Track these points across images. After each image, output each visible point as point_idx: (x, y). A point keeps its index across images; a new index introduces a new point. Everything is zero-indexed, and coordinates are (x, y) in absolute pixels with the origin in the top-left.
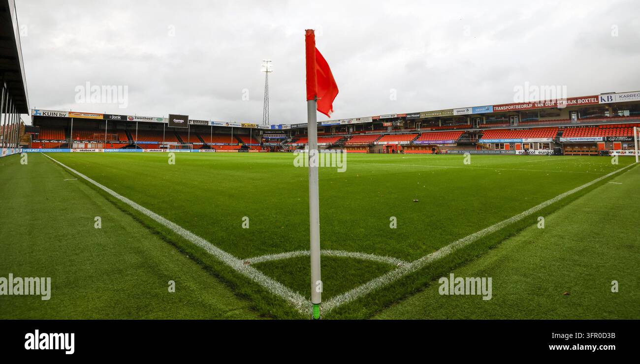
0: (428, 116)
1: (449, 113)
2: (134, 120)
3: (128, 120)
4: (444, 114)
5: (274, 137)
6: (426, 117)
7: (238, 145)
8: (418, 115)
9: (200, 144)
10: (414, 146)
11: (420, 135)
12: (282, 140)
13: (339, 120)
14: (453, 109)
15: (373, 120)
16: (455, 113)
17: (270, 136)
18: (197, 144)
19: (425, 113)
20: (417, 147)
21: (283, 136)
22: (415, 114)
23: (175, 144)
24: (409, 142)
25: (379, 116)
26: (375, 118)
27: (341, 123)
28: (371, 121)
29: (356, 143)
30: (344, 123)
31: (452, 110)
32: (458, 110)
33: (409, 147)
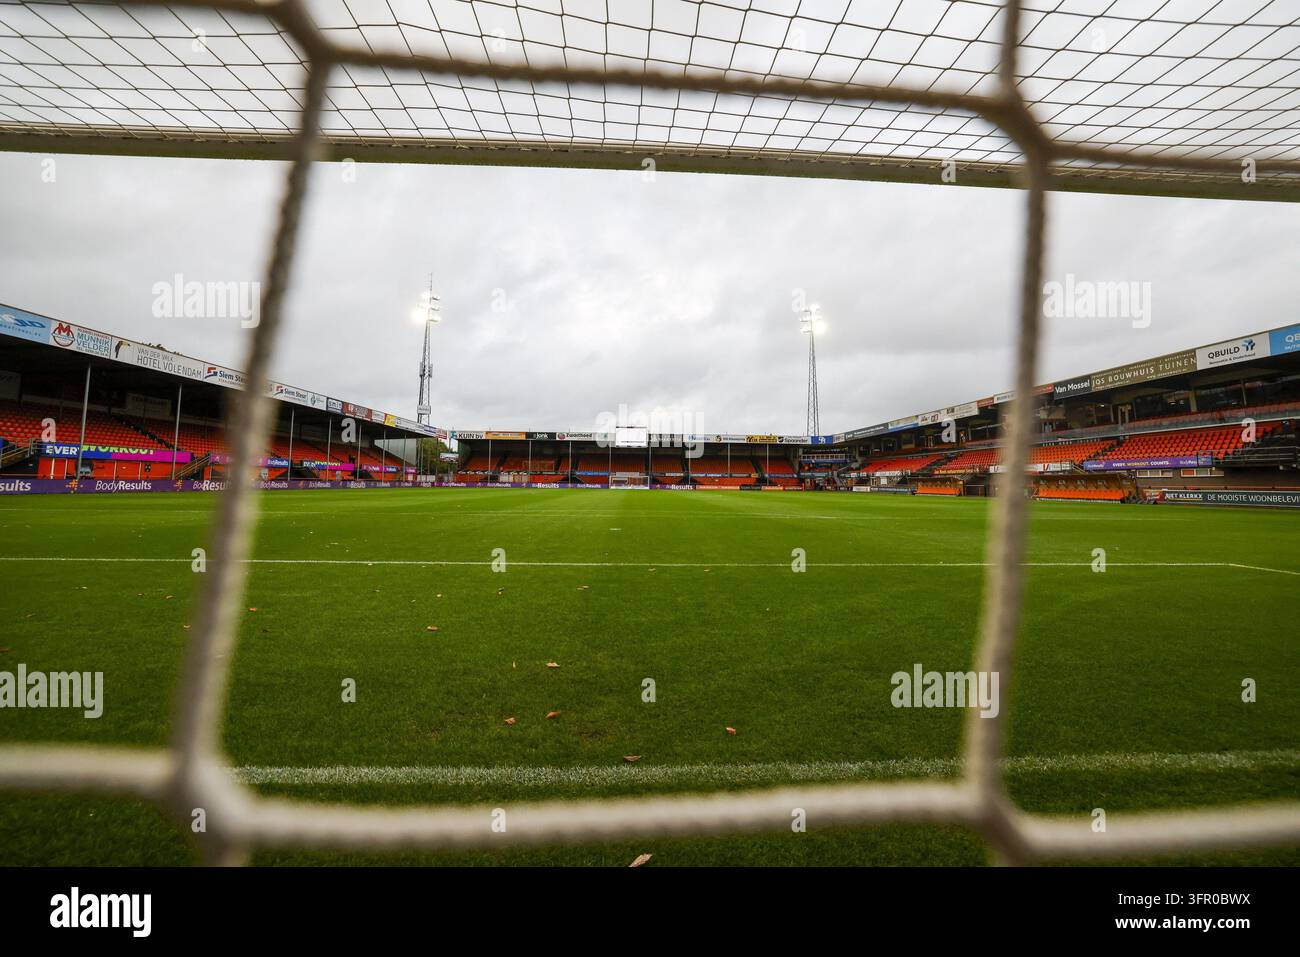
0: (1114, 382)
1: (1179, 364)
2: (566, 439)
3: (557, 439)
4: (1164, 370)
5: (821, 460)
6: (1109, 386)
7: (750, 476)
8: (1086, 384)
9: (678, 475)
10: (1081, 477)
11: (1120, 443)
12: (839, 464)
13: (917, 416)
14: (1194, 350)
15: (980, 409)
16: (1203, 363)
17: (813, 457)
18: (672, 475)
19: (1105, 374)
20: (1092, 479)
21: (841, 458)
22: (1076, 381)
23: (636, 475)
24: (1067, 466)
25: (992, 398)
26: (983, 404)
27: (921, 424)
28: (975, 412)
29: (953, 469)
30: (925, 423)
31: (1192, 353)
32: (1213, 350)
33: (1070, 478)
